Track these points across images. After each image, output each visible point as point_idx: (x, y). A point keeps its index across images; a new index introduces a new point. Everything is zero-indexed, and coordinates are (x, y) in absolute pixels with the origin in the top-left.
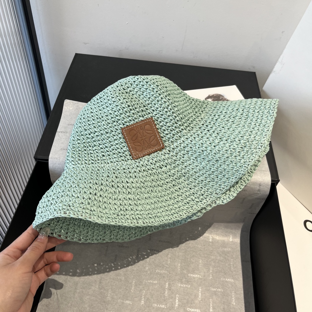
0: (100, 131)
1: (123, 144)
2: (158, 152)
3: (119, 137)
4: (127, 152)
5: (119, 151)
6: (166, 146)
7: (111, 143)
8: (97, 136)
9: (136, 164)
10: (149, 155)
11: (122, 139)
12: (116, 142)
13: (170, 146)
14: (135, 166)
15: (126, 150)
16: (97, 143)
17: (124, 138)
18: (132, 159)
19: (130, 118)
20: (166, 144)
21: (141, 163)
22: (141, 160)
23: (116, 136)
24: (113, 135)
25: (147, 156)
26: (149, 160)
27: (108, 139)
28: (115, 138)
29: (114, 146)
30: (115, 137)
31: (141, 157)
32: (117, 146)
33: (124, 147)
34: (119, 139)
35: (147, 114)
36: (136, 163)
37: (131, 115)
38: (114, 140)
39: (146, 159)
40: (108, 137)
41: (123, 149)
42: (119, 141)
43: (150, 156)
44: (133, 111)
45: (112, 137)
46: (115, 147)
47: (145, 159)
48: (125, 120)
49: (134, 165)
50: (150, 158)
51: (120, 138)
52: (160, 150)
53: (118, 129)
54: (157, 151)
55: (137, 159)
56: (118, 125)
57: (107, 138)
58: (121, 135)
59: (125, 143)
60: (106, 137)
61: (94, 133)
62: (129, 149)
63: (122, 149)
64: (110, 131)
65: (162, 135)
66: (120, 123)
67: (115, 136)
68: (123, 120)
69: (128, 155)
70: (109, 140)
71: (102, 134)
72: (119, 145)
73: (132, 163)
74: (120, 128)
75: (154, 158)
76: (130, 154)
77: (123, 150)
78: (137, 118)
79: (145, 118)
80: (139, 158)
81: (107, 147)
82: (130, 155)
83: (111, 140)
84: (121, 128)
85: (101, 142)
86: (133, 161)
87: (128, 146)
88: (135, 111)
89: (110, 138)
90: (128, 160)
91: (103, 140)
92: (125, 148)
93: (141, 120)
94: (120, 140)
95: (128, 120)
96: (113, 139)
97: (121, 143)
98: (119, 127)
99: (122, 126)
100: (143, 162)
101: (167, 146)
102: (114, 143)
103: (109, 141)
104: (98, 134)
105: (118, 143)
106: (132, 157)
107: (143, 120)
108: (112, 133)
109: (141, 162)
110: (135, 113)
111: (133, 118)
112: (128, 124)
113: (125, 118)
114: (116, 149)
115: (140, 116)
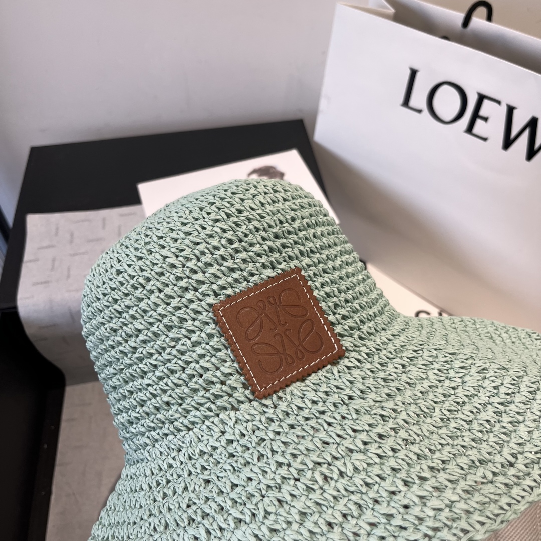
0: (149, 326)
1: (219, 354)
2: (329, 366)
3: (208, 332)
4: (235, 376)
5: (210, 379)
6: (347, 350)
7: (183, 358)
8: (144, 342)
9: (265, 412)
10: (303, 380)
11: (216, 339)
12: (199, 350)
13: (357, 349)
14: (261, 421)
15: (230, 371)
16: (146, 364)
17: (222, 336)
18: (251, 397)
19: (236, 275)
20: (346, 343)
21: (283, 406)
22: (280, 398)
23: (198, 333)
24: (188, 330)
25: (298, 384)
26: (305, 393)
27: (174, 347)
28: (194, 337)
29: (193, 365)
30: (193, 335)
31: (281, 388)
32: (203, 362)
33: (226, 361)
34: (207, 340)
35: (285, 261)
36: (265, 409)
37: (236, 267)
38: (191, 345)
39: (296, 392)
40: (173, 339)
41: (222, 368)
42: (208, 347)
43: (306, 381)
44: (243, 255)
45: (186, 339)
46: (198, 366)
47: (292, 394)
48: (221, 282)
49: (258, 418)
50: (307, 388)
51: (210, 336)
52: (334, 362)
53: (200, 309)
54: (324, 366)
55: (269, 395)
56: (201, 297)
57: (173, 344)
58: (213, 326)
59: (227, 348)
60: (168, 340)
61: (137, 336)
62: (240, 367)
63: (218, 371)
64: (177, 319)
65: (331, 318)
66: (206, 292)
67: (194, 332)
68: (212, 283)
69: (239, 386)
70: (177, 347)
71: (156, 335)
72: (207, 358)
73: (253, 412)
74: (207, 307)
75: (318, 387)
76: (243, 384)
77: (223, 373)
78: (257, 272)
79: (280, 271)
80: (275, 392)
81: (173, 372)
82: (245, 387)
83: (183, 348)
84: (210, 305)
85: (156, 360)
86: (255, 404)
87: (237, 358)
88: (251, 254)
89: (180, 342)
90: (240, 402)
91: (160, 351)
92: (228, 364)
93: (269, 277)
94: (211, 343)
95: (230, 279)
96: (189, 342)
97: (213, 352)
98: (203, 303)
99: (211, 300)
100: (286, 404)
101: (351, 349)
102: (195, 355)
103: (179, 351)
104: (146, 335)
105: (203, 352)
106: (253, 393)
107: (273, 277)
108: (185, 326)
109: (280, 403)
110: (249, 260)
111: (245, 274)
112: (229, 291)
113: (221, 275)
114: (201, 371)
115: (264, 266)
